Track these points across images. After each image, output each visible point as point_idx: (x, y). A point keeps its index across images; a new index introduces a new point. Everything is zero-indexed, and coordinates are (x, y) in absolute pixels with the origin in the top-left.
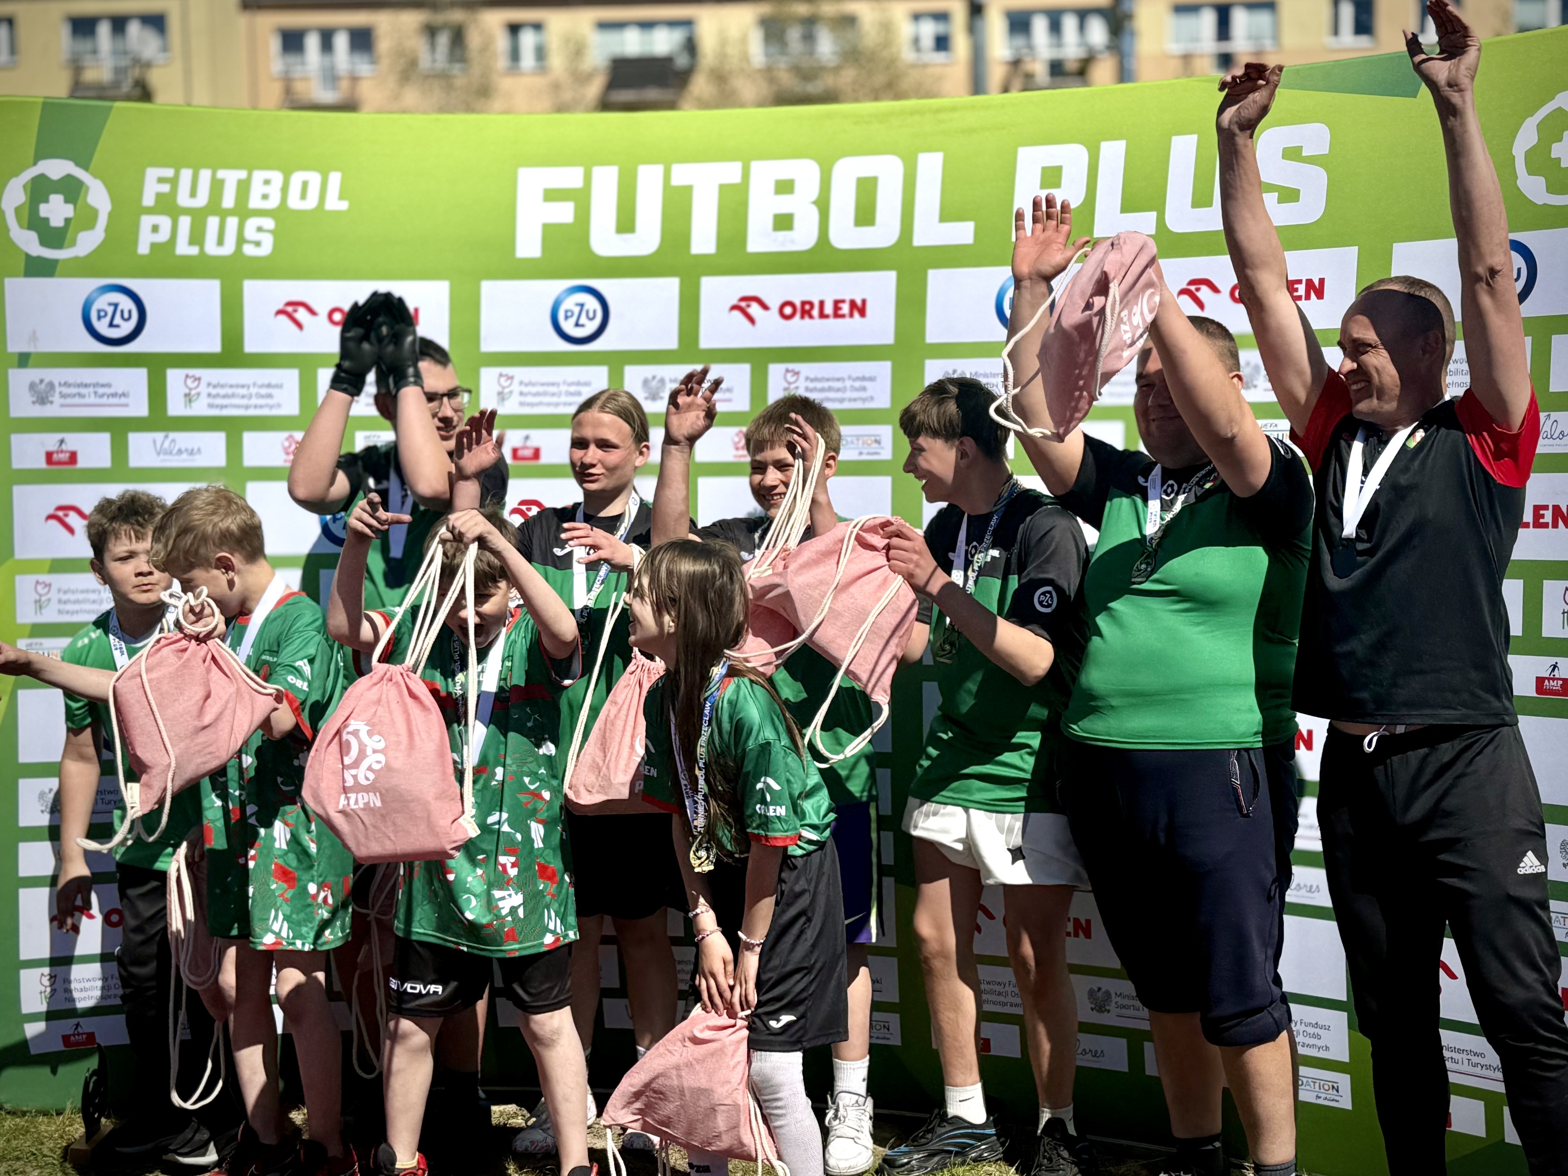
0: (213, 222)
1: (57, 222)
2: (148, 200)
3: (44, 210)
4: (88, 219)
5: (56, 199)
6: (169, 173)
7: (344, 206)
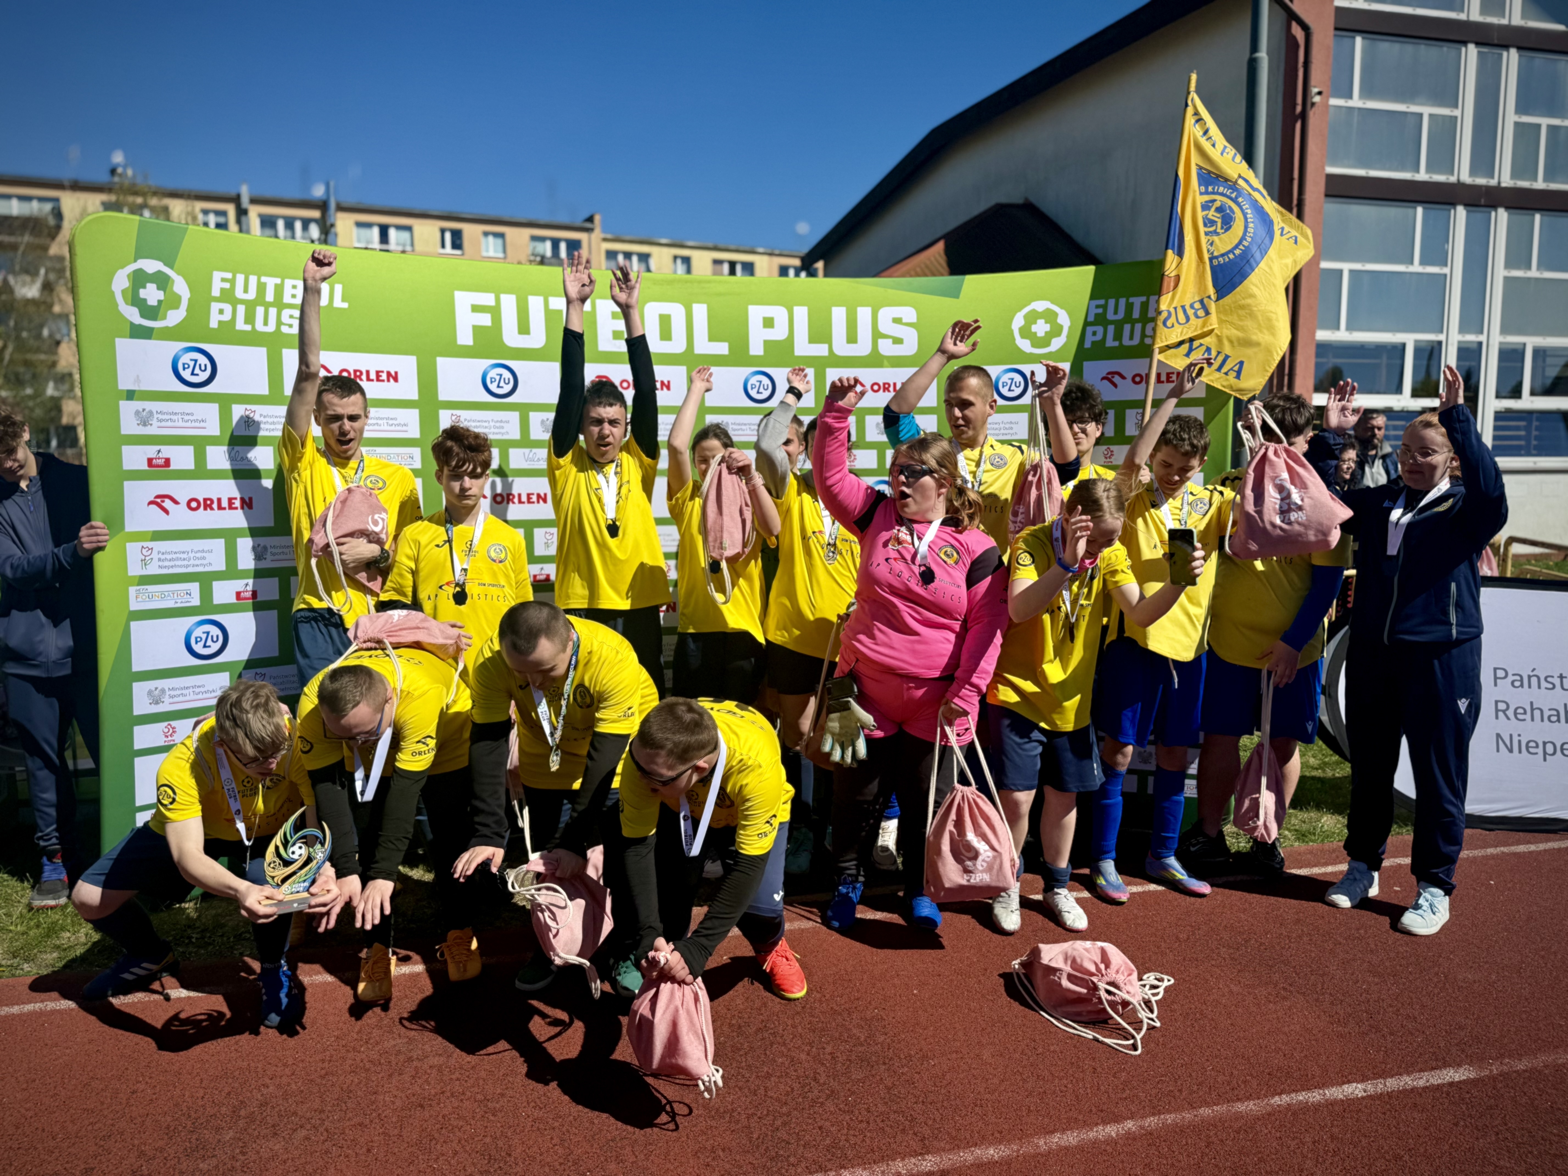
0: (260, 310)
1: (152, 302)
2: (216, 292)
3: (143, 293)
4: (174, 302)
5: (151, 287)
6: (229, 276)
7: (345, 305)
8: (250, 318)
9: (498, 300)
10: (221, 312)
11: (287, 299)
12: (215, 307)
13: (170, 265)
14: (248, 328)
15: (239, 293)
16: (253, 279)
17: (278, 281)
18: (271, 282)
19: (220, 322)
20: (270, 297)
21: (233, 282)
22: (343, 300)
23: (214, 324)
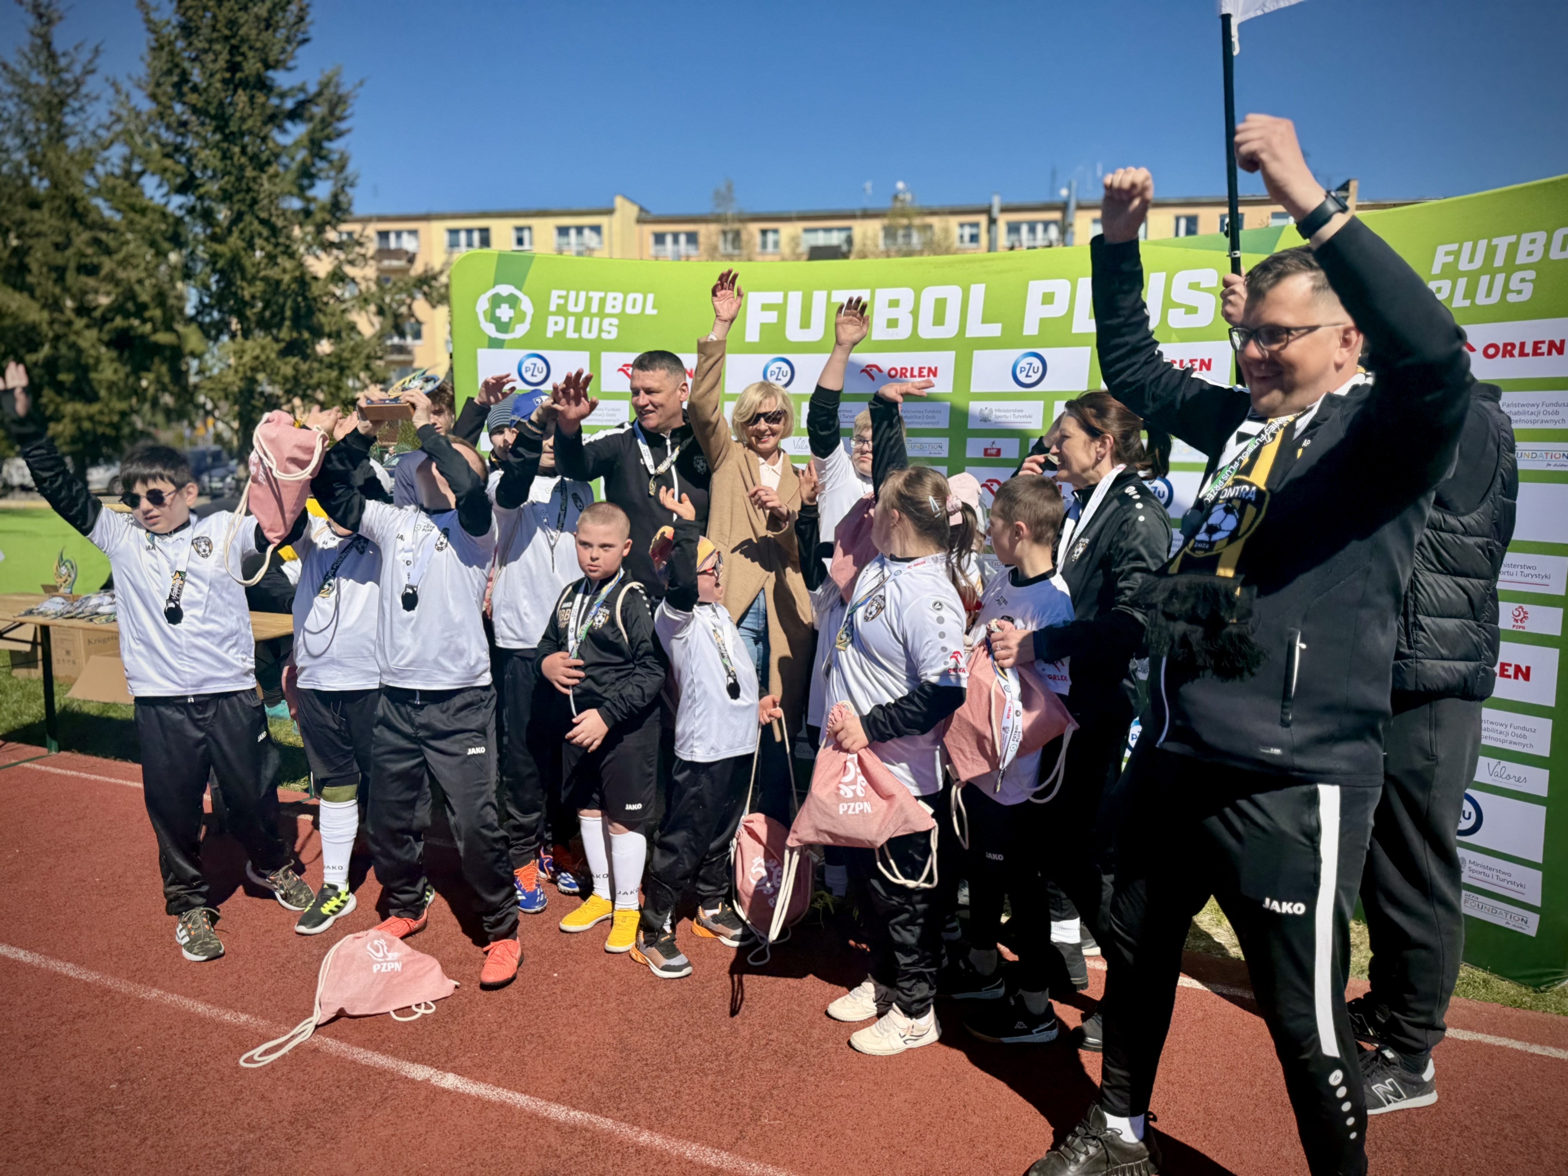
0: (586, 320)
1: (505, 319)
2: (553, 308)
3: (498, 312)
4: (520, 317)
5: (505, 307)
6: (564, 293)
7: (655, 312)
8: (578, 328)
9: (786, 297)
10: (556, 323)
11: (608, 310)
12: (551, 319)
13: (519, 288)
14: (576, 336)
15: (571, 308)
16: (583, 294)
17: (602, 294)
18: (596, 296)
19: (555, 333)
20: (594, 309)
21: (566, 298)
22: (654, 307)
23: (550, 334)
